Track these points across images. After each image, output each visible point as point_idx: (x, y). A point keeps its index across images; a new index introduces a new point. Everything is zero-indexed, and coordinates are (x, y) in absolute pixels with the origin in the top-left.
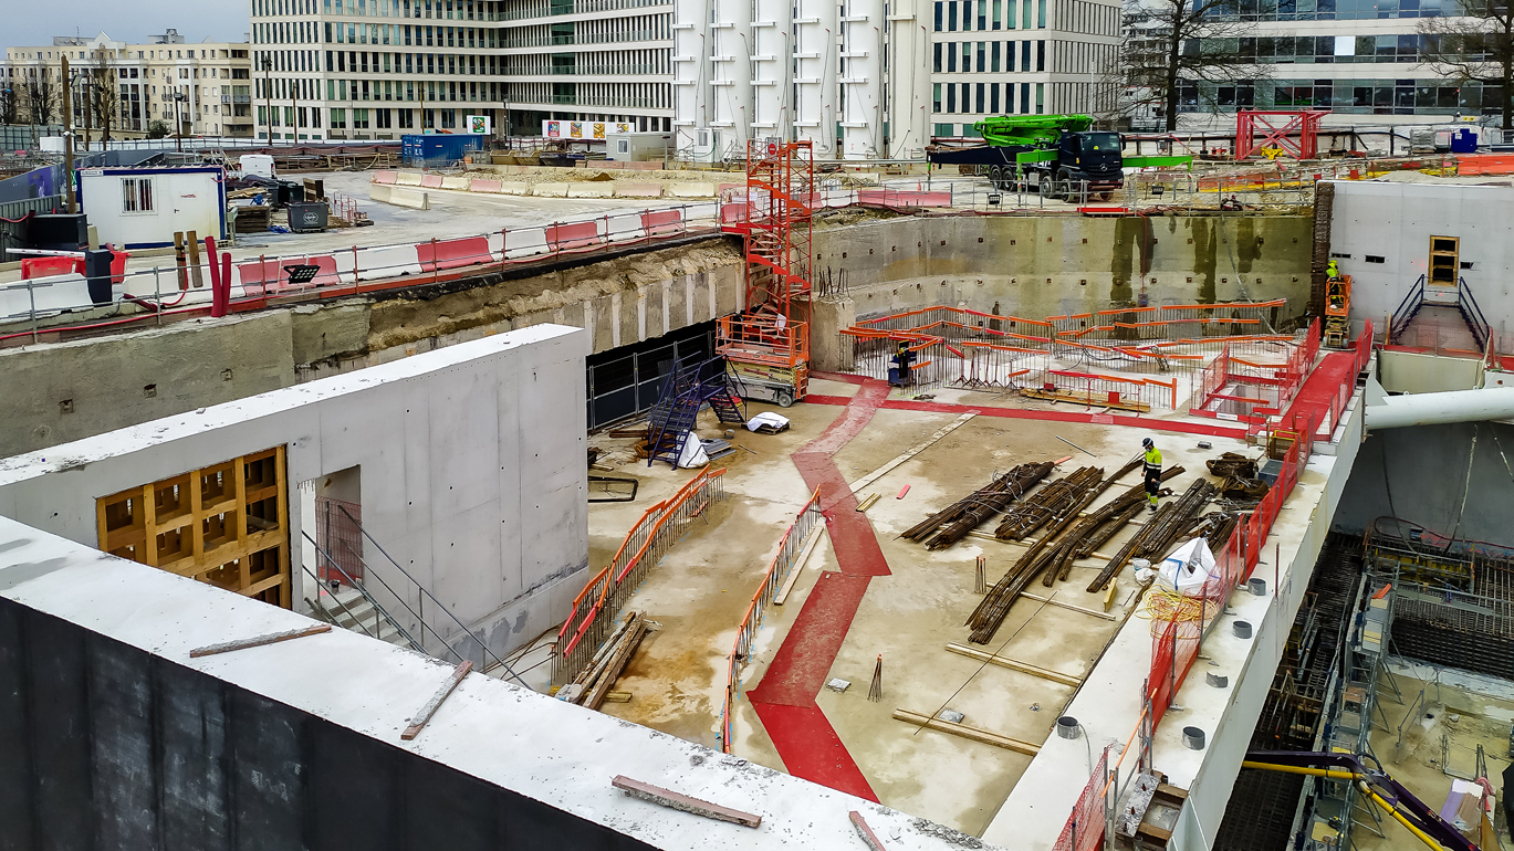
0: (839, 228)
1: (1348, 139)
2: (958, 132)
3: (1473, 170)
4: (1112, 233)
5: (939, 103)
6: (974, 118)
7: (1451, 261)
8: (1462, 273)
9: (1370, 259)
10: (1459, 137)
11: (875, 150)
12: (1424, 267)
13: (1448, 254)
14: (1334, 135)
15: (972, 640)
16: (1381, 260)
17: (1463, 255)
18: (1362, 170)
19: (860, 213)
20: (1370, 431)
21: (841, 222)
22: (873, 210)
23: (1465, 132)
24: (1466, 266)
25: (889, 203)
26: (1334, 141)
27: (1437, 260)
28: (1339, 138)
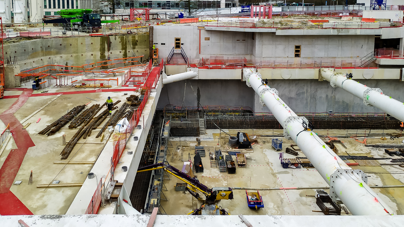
0: (13, 44)
1: (156, 15)
2: (52, 14)
3: (183, 22)
4: (99, 41)
5: (46, 6)
6: (57, 10)
7: (179, 43)
8: (181, 46)
9: (162, 44)
10: (180, 14)
11: (25, 19)
12: (174, 45)
13: (178, 42)
14: (153, 14)
15: (62, 159)
16: (164, 44)
17: (181, 42)
18: (160, 23)
19: (20, 39)
20: (164, 85)
21: (14, 42)
22: (25, 38)
23: (181, 13)
24: (182, 44)
25: (30, 35)
26: (153, 16)
27: (176, 43)
28: (154, 15)
